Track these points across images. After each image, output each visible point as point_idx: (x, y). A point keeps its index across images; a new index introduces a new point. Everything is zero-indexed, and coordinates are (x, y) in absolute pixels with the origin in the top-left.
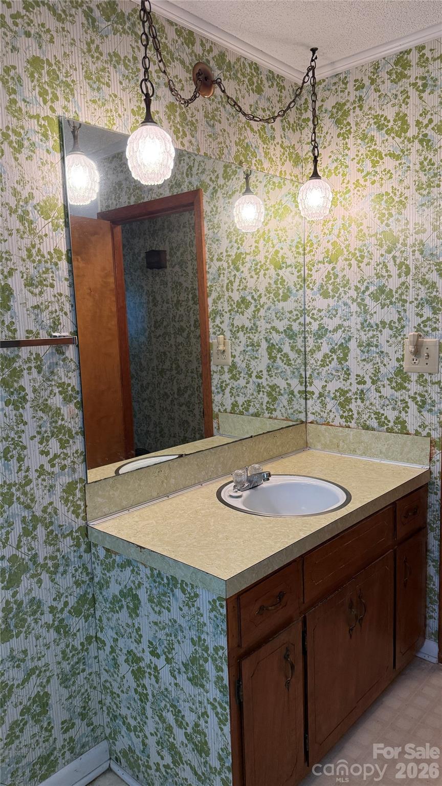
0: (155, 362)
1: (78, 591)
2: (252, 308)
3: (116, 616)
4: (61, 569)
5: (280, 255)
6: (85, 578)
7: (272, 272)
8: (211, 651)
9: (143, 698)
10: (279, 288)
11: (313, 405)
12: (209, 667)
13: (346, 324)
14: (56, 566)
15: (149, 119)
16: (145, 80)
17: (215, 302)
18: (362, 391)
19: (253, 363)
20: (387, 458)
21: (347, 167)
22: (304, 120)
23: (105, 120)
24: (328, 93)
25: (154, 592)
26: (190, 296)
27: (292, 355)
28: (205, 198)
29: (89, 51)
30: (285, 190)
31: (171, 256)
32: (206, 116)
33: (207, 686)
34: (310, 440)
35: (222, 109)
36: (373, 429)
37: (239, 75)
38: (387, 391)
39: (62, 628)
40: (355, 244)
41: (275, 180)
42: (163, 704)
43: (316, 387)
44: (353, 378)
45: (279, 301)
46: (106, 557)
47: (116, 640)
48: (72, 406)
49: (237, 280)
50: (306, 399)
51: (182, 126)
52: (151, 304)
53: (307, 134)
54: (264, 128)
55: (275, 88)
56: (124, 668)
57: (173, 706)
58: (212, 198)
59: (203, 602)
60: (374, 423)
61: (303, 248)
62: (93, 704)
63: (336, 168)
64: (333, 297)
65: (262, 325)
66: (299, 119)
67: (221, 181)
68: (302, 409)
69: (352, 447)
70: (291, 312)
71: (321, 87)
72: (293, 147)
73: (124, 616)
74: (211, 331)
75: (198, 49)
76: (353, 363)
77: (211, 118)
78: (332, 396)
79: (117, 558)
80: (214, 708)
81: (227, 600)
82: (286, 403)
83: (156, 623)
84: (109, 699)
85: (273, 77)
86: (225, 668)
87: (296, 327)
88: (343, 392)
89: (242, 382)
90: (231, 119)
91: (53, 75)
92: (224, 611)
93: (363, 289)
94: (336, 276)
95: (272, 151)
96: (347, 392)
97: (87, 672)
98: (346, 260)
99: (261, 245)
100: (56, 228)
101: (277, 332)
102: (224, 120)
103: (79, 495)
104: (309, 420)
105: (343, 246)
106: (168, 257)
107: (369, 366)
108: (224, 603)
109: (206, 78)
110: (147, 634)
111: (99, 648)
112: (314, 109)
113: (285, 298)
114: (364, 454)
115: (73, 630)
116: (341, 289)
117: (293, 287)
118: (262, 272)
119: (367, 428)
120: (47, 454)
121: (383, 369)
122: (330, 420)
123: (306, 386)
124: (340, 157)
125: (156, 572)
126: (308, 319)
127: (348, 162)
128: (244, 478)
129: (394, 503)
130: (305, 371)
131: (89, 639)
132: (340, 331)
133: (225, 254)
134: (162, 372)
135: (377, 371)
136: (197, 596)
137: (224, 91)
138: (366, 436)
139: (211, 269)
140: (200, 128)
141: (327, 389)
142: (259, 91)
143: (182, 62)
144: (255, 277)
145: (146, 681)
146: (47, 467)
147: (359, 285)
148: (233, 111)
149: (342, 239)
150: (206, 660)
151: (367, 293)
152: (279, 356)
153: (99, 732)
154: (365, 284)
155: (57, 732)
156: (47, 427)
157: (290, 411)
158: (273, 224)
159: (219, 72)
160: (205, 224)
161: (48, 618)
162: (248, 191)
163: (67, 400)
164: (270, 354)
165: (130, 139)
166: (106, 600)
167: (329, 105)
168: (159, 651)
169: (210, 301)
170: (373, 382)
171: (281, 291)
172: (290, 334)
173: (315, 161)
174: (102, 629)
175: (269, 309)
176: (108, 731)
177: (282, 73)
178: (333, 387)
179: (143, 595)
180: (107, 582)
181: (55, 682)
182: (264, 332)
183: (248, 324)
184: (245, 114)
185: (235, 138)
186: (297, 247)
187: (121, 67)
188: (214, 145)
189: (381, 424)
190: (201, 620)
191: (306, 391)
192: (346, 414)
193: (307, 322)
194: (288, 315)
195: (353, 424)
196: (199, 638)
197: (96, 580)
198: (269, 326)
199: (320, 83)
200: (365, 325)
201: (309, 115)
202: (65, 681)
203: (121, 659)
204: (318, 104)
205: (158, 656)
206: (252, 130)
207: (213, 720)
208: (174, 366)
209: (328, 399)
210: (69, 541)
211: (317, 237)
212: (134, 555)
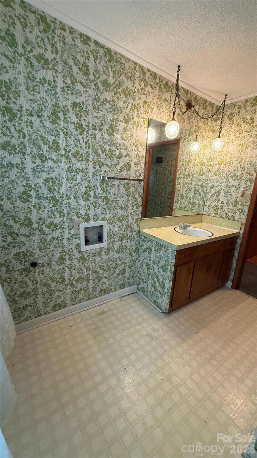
0: (154, 193)
1: (136, 246)
2: (191, 177)
3: (145, 254)
4: (132, 240)
5: (203, 161)
6: (138, 244)
7: (200, 166)
8: (170, 263)
9: (149, 275)
10: (201, 172)
11: (206, 209)
12: (169, 267)
13: (221, 185)
14: (132, 239)
15: (173, 119)
16: (174, 108)
17: (179, 174)
18: (222, 206)
19: (189, 194)
20: (227, 227)
21: (230, 134)
22: (218, 118)
23: (160, 119)
24: (228, 109)
25: (156, 248)
26: (169, 172)
27: (202, 193)
28: (181, 141)
29: (159, 98)
30: (208, 141)
31: (165, 159)
32: (188, 117)
33: (167, 272)
34: (203, 220)
35: (193, 115)
36: (224, 218)
37: (200, 104)
38: (230, 207)
39: (131, 254)
40: (228, 160)
41: (205, 137)
42: (154, 276)
43: (208, 204)
44: (220, 202)
45: (200, 176)
46: (144, 239)
47: (143, 260)
48: (140, 198)
49: (188, 168)
50: (204, 207)
51: (181, 120)
52: (156, 174)
53: (219, 123)
54: (205, 121)
55: (211, 107)
56: (145, 267)
57: (157, 277)
58: (183, 142)
59: (170, 251)
60: (224, 216)
61: (211, 159)
62: (135, 275)
63: (226, 135)
64: (218, 176)
65: (194, 183)
66: (217, 117)
67: (187, 136)
68: (202, 210)
69: (216, 223)
70: (204, 180)
71: (226, 107)
72: (213, 127)
73: (147, 254)
74: (177, 183)
75: (189, 96)
76: (221, 197)
77: (189, 118)
78: (213, 207)
79: (147, 239)
80: (168, 277)
81: (176, 251)
82: (197, 208)
83: (156, 256)
84: (139, 274)
85: (211, 104)
86: (173, 268)
87: (204, 184)
88: (216, 206)
89: (184, 200)
90: (195, 118)
91: (149, 106)
92: (175, 254)
93: (229, 174)
94: (220, 169)
95: (206, 128)
96: (218, 206)
97: (135, 267)
98: (225, 164)
99: (197, 158)
100: (143, 149)
101: (198, 185)
102: (193, 119)
103: (139, 222)
104: (204, 214)
105: (224, 160)
106: (164, 160)
107: (226, 199)
108: (176, 252)
109: (190, 105)
110: (152, 259)
111: (138, 262)
112: (223, 115)
113: (202, 175)
114: (220, 225)
115: (133, 256)
116: (221, 174)
117: (205, 172)
118: (196, 166)
119: (222, 218)
120: (133, 210)
121: (230, 200)
122: (210, 214)
123: (205, 203)
124: (228, 131)
125: (157, 243)
126: (209, 182)
127: (231, 133)
128: (182, 226)
129: (226, 239)
130: (205, 198)
131: (136, 259)
132: (219, 187)
133: (185, 159)
134: (156, 196)
135: (228, 200)
136: (168, 249)
137: (195, 109)
138: (221, 220)
139: (180, 164)
140: (186, 121)
141: (211, 205)
142: (206, 108)
143: (184, 100)
144: (194, 167)
145: (150, 270)
146: (133, 213)
147: (227, 173)
148: (196, 115)
149: (224, 158)
150: (168, 266)
151: (230, 176)
152: (197, 193)
153: (135, 282)
154: (230, 173)
155: (126, 279)
156: (134, 203)
157: (198, 210)
158: (202, 152)
159: (194, 103)
160: (180, 150)
161: (128, 251)
162: (196, 140)
163: (139, 196)
164: (194, 192)
165: (167, 125)
166: (142, 250)
167: (228, 113)
168: (155, 263)
169: (178, 174)
170: (227, 204)
171: (201, 173)
172: (202, 186)
173: (220, 132)
174: (140, 257)
175: (197, 178)
176: (138, 283)
177: (214, 102)
178: (213, 204)
179: (153, 249)
180: (143, 245)
181: (127, 267)
182: (194, 185)
183: (189, 182)
184: (200, 116)
185: (195, 124)
186: (209, 159)
187: (167, 102)
188: (189, 126)
189: (227, 217)
190: (168, 255)
191: (204, 205)
192: (216, 213)
193: (208, 183)
194: (203, 180)
195: (218, 216)
196: (167, 260)
197: (140, 244)
198: (196, 183)
199: (226, 106)
200: (227, 186)
201: (221, 116)
202: (130, 267)
203: (144, 265)
204: (224, 113)
205: (155, 264)
206: (201, 121)
207: (168, 280)
208: (160, 195)
209: (211, 208)
210: (135, 233)
211: (216, 156)
212: (152, 238)
